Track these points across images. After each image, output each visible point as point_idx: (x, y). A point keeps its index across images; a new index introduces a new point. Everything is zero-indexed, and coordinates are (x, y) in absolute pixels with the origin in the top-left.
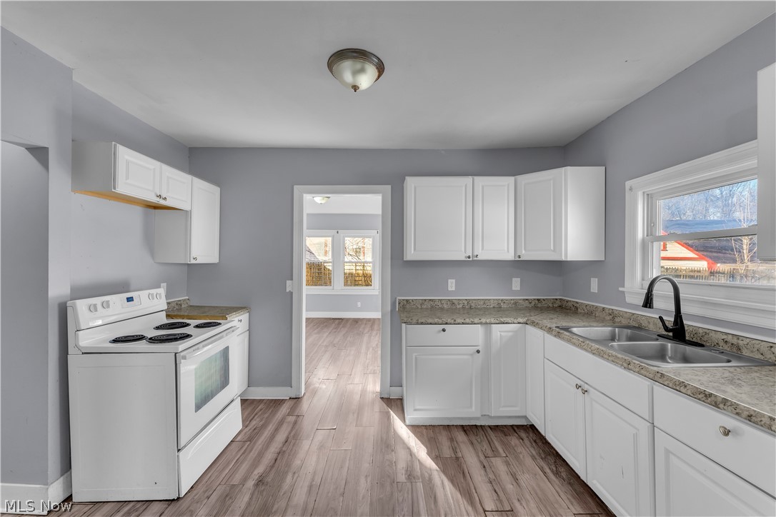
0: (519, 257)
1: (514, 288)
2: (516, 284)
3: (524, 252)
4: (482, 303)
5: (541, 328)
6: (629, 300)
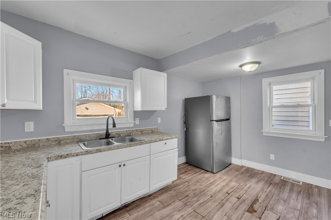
5: (77, 155)
6: (67, 130)
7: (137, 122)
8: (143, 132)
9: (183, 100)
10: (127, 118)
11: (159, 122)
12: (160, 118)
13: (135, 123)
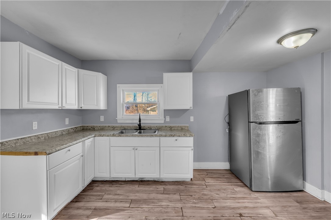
0: (81, 108)
1: (66, 124)
2: (67, 121)
3: (83, 105)
4: (54, 133)
5: (108, 136)
6: (118, 122)
7: (168, 119)
8: (173, 129)
9: (227, 97)
10: (159, 115)
11: (191, 121)
12: (193, 117)
13: (165, 120)
